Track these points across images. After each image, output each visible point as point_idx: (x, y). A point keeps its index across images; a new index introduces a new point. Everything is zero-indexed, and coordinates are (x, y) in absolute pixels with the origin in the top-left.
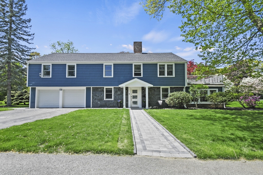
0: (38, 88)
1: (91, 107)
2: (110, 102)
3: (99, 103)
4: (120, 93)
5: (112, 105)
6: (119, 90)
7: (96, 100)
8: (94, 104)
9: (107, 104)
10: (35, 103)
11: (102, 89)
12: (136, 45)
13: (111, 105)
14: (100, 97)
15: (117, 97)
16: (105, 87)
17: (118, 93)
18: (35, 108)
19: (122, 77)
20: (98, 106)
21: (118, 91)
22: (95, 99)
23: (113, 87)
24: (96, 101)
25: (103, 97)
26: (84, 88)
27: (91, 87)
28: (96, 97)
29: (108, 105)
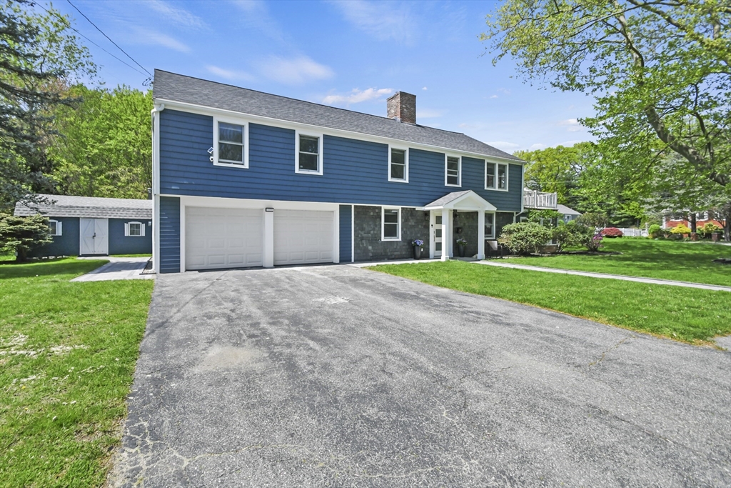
0: (186, 201)
1: (353, 261)
2: (395, 247)
3: (370, 248)
4: (413, 224)
5: (399, 253)
6: (412, 215)
7: (364, 241)
8: (359, 251)
9: (388, 250)
10: (179, 253)
11: (377, 211)
12: (404, 102)
13: (396, 253)
14: (372, 232)
15: (408, 233)
16: (384, 207)
17: (410, 224)
18: (178, 271)
19: (426, 185)
20: (369, 258)
21: (410, 218)
22: (362, 239)
23: (399, 208)
24: (363, 244)
25: (379, 232)
26: (335, 207)
27: (353, 205)
28: (362, 233)
29: (389, 254)
